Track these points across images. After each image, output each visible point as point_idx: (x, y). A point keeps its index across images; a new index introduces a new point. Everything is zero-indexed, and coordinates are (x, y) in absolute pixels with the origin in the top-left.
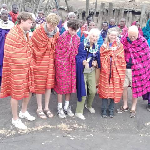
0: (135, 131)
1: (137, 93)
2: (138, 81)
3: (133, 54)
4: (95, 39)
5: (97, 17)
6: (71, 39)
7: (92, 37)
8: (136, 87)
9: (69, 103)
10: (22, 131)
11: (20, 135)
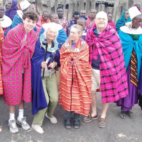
1: (107, 97)
2: (108, 83)
3: (101, 50)
4: (53, 35)
5: (67, 10)
6: (26, 36)
7: (49, 33)
8: (105, 90)
9: (24, 112)
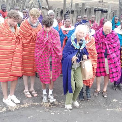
0: (104, 106)
1: (113, 78)
5: (73, 15)
10: (12, 108)
11: (10, 111)
